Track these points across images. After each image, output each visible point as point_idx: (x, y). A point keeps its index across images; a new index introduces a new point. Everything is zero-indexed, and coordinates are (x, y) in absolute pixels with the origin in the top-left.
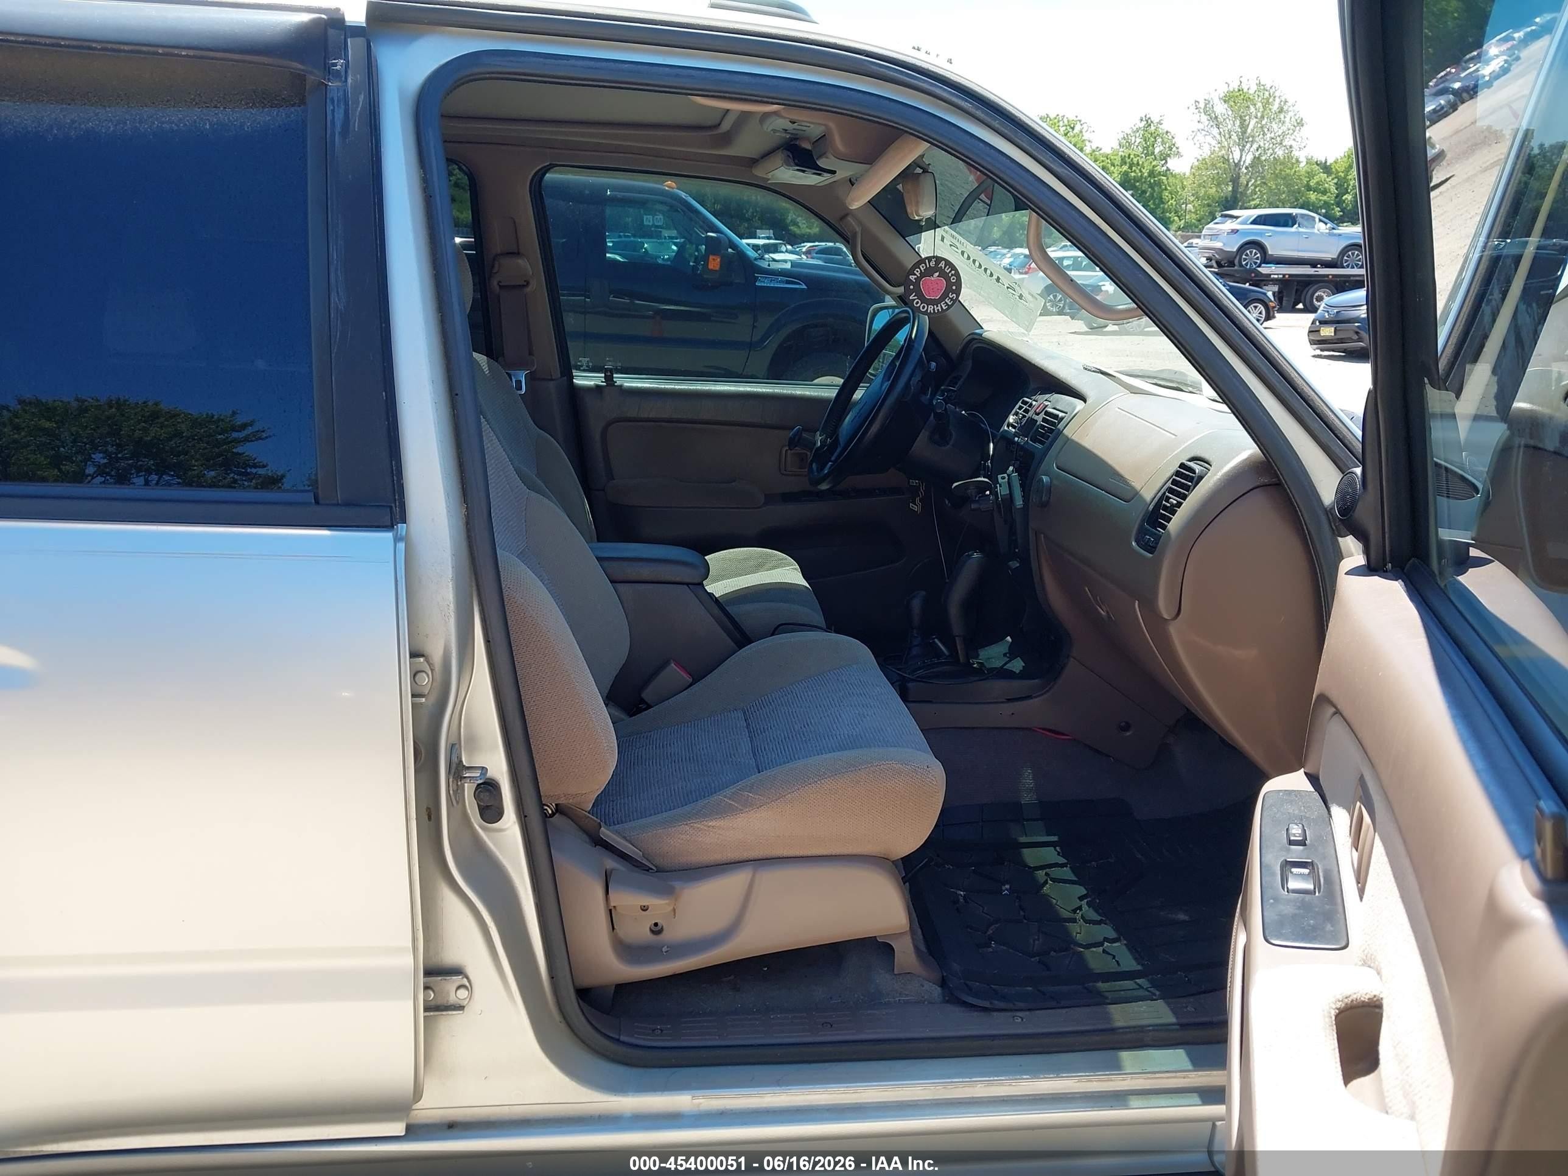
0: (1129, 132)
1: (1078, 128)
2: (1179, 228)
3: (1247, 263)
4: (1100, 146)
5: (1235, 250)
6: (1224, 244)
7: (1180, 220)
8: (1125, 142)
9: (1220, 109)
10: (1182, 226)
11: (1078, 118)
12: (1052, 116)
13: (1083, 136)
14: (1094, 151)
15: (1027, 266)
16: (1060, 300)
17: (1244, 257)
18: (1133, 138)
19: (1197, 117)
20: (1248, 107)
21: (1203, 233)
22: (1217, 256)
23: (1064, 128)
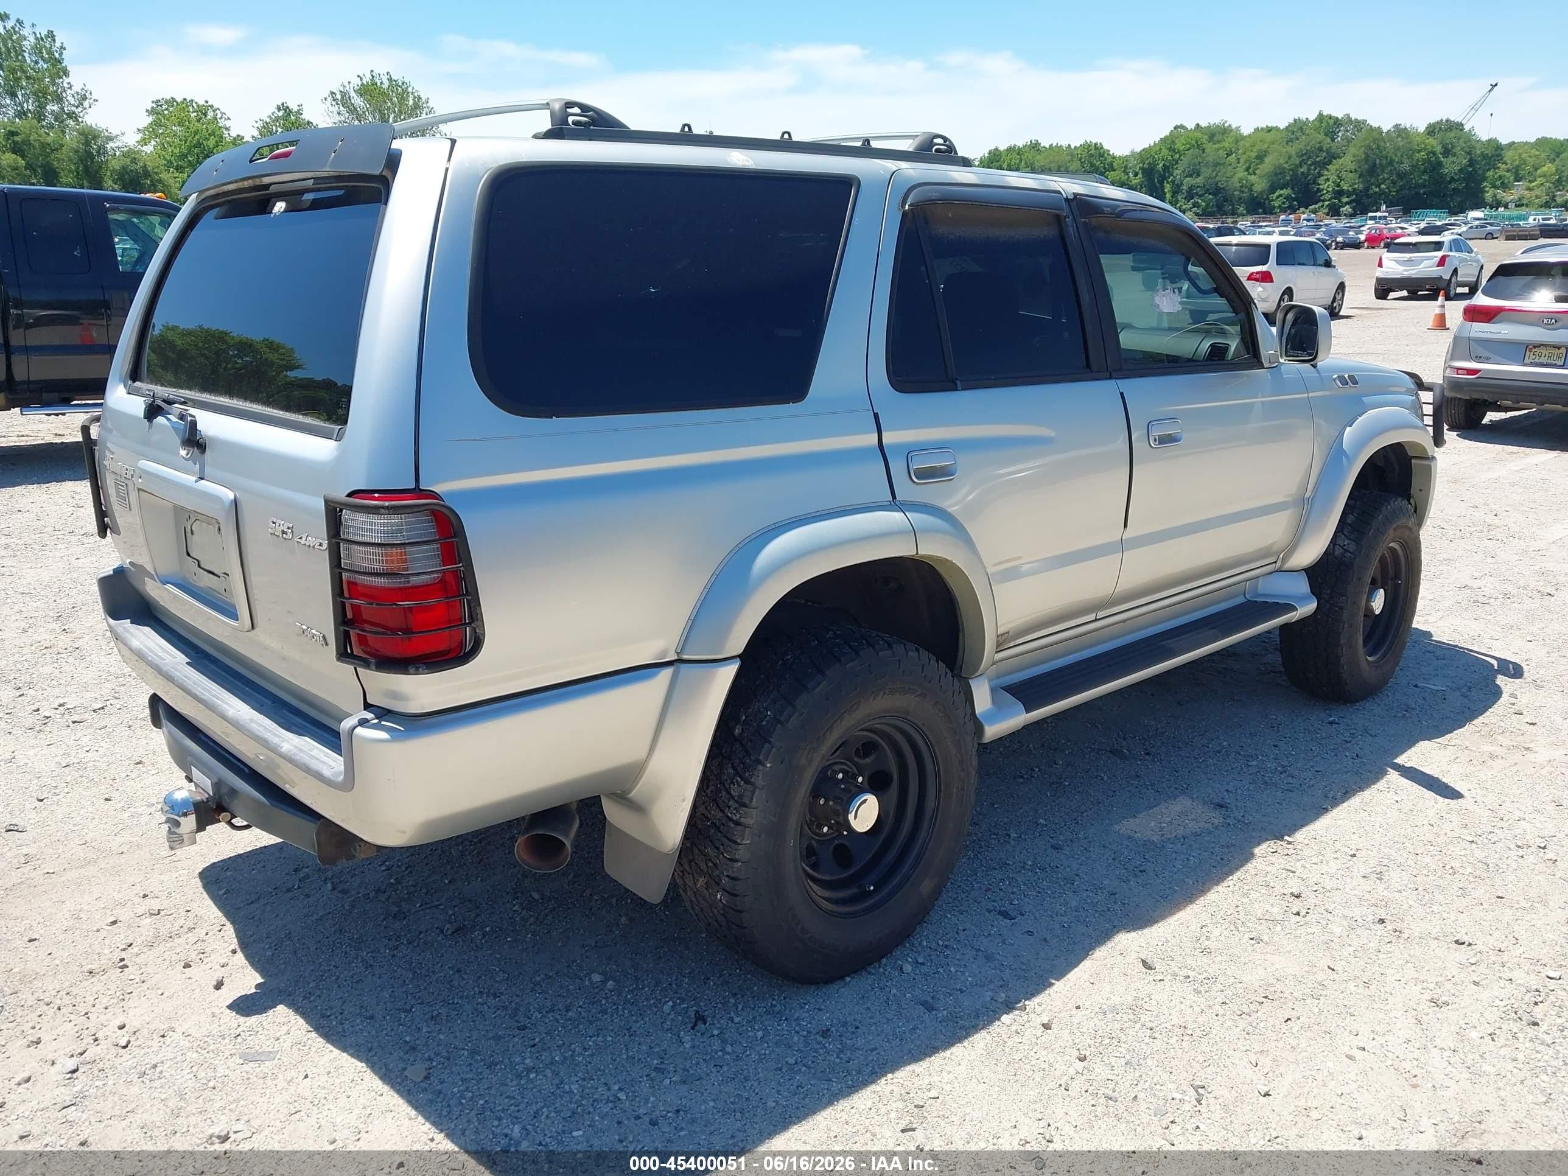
0: (268, 120)
1: (210, 114)
4: (241, 134)
8: (266, 129)
9: (358, 101)
11: (210, 103)
12: (179, 100)
13: (218, 122)
14: (235, 139)
18: (274, 128)
19: (335, 109)
20: (385, 102)
23: (195, 114)
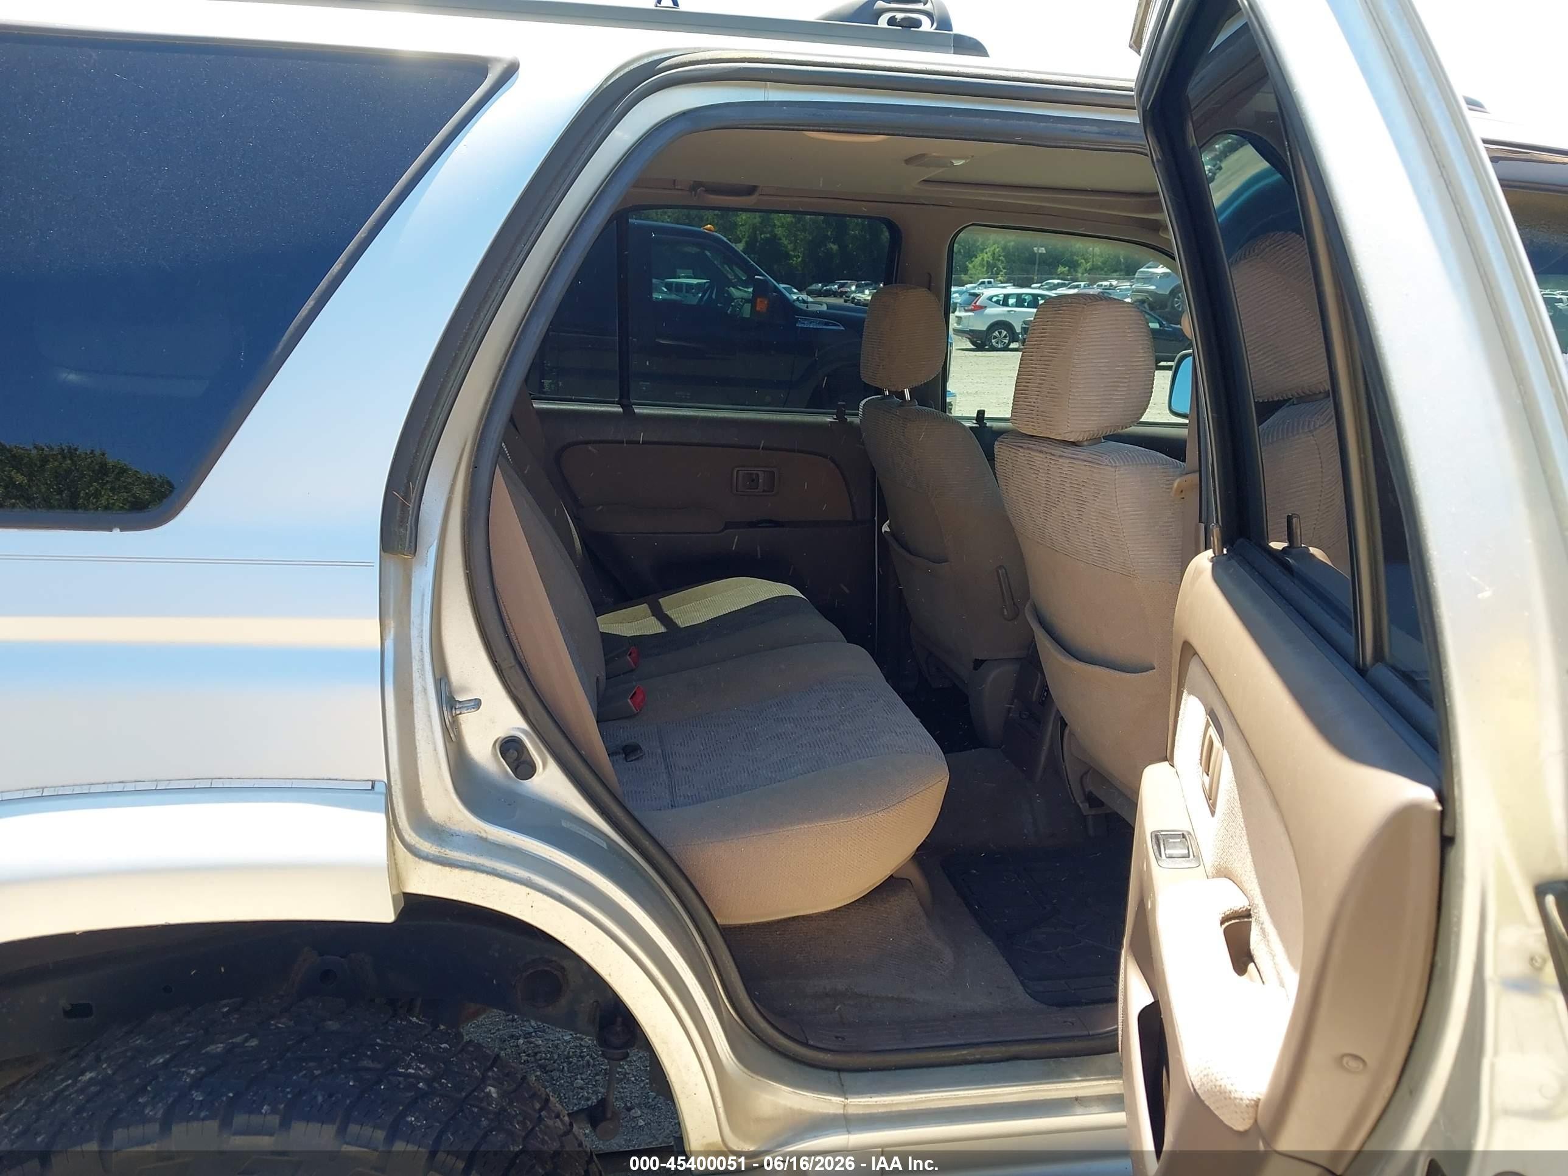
2: (1086, 270)
3: (1179, 305)
5: (1167, 293)
6: (1157, 287)
7: (1087, 263)
10: (1088, 268)
15: (973, 304)
16: (1005, 337)
17: (1176, 299)
21: (1136, 276)
22: (1151, 299)
